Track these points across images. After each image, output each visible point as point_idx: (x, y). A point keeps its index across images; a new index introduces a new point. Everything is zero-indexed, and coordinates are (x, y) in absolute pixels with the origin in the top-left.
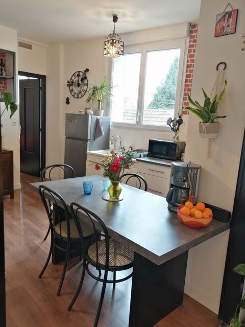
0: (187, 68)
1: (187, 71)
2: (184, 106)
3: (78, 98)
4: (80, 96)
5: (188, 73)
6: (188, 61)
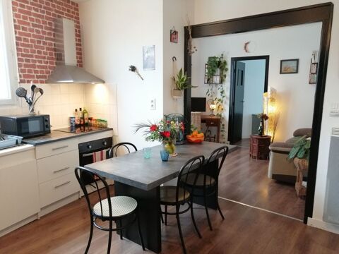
0: (15, 28)
1: (16, 33)
5: (17, 35)
6: (14, 21)
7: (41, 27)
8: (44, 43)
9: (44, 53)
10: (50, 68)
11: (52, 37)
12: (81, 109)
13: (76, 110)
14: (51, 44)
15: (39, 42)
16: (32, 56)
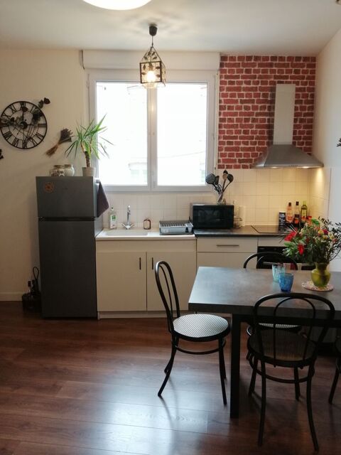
0: (220, 109)
1: (220, 114)
2: (220, 158)
3: (24, 147)
4: (30, 144)
5: (222, 117)
6: (220, 101)
7: (252, 101)
8: (254, 120)
9: (253, 132)
10: (259, 149)
11: (266, 111)
12: (297, 203)
13: (290, 204)
14: (264, 120)
15: (247, 120)
16: (236, 138)
